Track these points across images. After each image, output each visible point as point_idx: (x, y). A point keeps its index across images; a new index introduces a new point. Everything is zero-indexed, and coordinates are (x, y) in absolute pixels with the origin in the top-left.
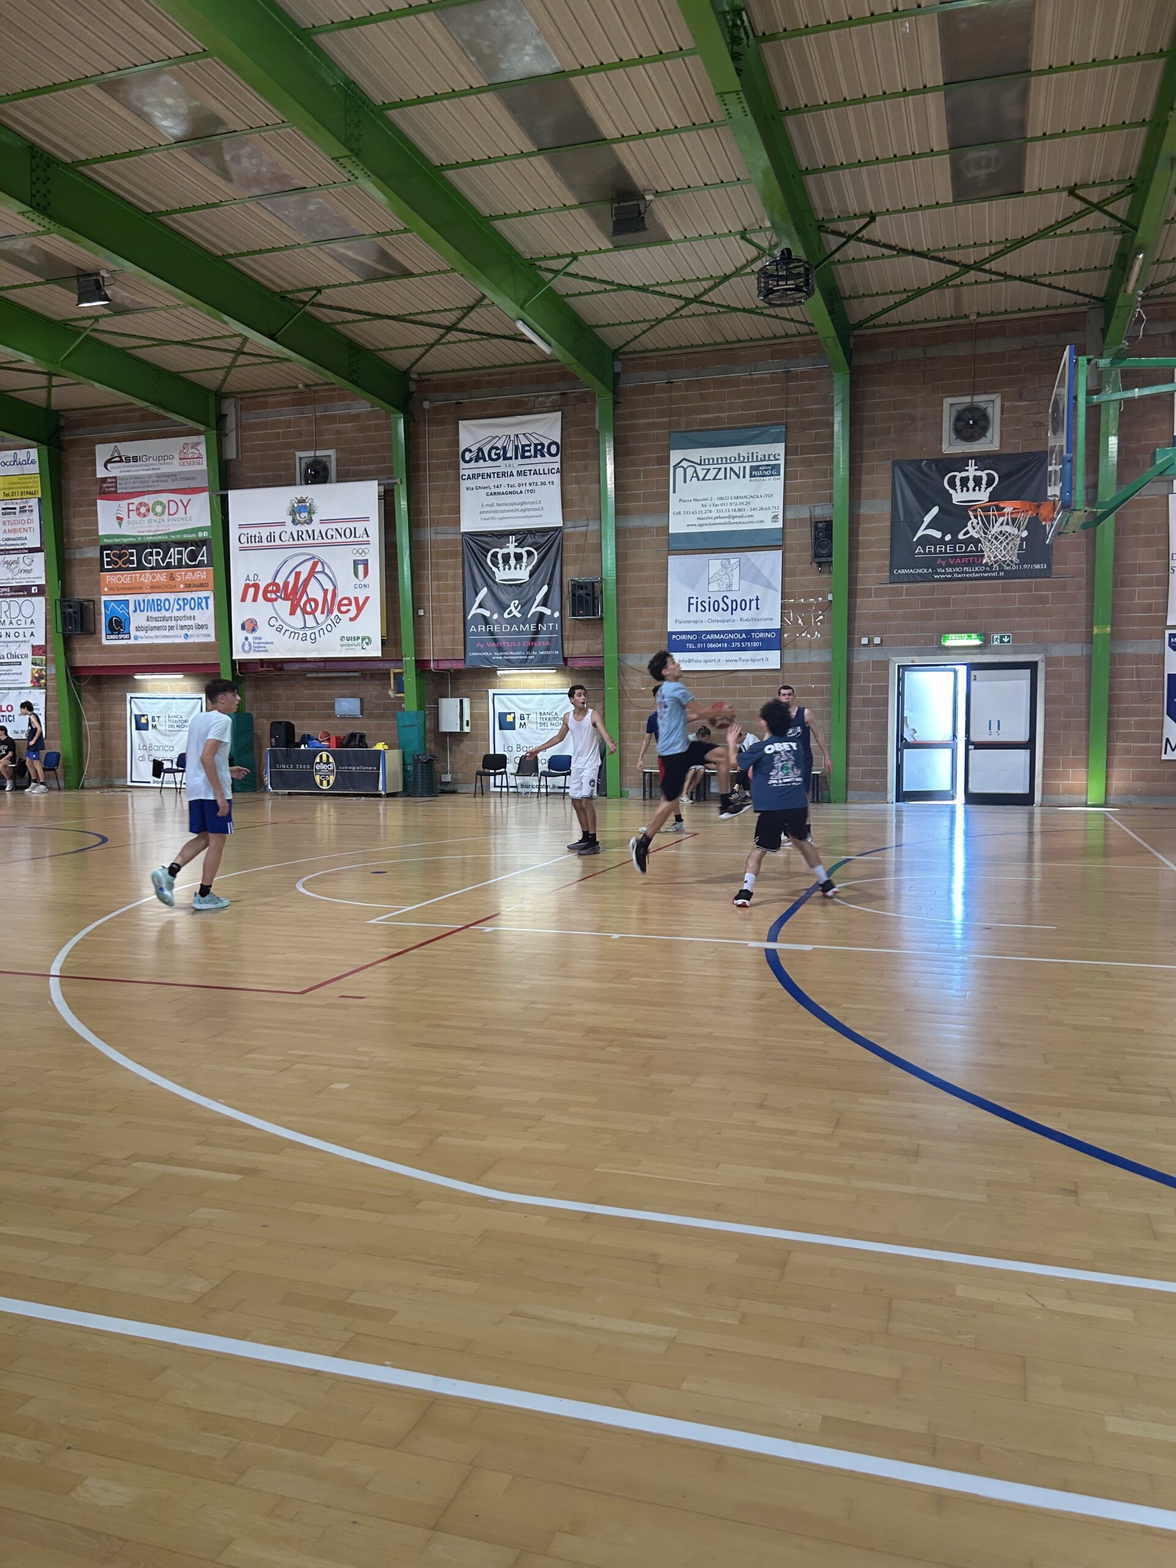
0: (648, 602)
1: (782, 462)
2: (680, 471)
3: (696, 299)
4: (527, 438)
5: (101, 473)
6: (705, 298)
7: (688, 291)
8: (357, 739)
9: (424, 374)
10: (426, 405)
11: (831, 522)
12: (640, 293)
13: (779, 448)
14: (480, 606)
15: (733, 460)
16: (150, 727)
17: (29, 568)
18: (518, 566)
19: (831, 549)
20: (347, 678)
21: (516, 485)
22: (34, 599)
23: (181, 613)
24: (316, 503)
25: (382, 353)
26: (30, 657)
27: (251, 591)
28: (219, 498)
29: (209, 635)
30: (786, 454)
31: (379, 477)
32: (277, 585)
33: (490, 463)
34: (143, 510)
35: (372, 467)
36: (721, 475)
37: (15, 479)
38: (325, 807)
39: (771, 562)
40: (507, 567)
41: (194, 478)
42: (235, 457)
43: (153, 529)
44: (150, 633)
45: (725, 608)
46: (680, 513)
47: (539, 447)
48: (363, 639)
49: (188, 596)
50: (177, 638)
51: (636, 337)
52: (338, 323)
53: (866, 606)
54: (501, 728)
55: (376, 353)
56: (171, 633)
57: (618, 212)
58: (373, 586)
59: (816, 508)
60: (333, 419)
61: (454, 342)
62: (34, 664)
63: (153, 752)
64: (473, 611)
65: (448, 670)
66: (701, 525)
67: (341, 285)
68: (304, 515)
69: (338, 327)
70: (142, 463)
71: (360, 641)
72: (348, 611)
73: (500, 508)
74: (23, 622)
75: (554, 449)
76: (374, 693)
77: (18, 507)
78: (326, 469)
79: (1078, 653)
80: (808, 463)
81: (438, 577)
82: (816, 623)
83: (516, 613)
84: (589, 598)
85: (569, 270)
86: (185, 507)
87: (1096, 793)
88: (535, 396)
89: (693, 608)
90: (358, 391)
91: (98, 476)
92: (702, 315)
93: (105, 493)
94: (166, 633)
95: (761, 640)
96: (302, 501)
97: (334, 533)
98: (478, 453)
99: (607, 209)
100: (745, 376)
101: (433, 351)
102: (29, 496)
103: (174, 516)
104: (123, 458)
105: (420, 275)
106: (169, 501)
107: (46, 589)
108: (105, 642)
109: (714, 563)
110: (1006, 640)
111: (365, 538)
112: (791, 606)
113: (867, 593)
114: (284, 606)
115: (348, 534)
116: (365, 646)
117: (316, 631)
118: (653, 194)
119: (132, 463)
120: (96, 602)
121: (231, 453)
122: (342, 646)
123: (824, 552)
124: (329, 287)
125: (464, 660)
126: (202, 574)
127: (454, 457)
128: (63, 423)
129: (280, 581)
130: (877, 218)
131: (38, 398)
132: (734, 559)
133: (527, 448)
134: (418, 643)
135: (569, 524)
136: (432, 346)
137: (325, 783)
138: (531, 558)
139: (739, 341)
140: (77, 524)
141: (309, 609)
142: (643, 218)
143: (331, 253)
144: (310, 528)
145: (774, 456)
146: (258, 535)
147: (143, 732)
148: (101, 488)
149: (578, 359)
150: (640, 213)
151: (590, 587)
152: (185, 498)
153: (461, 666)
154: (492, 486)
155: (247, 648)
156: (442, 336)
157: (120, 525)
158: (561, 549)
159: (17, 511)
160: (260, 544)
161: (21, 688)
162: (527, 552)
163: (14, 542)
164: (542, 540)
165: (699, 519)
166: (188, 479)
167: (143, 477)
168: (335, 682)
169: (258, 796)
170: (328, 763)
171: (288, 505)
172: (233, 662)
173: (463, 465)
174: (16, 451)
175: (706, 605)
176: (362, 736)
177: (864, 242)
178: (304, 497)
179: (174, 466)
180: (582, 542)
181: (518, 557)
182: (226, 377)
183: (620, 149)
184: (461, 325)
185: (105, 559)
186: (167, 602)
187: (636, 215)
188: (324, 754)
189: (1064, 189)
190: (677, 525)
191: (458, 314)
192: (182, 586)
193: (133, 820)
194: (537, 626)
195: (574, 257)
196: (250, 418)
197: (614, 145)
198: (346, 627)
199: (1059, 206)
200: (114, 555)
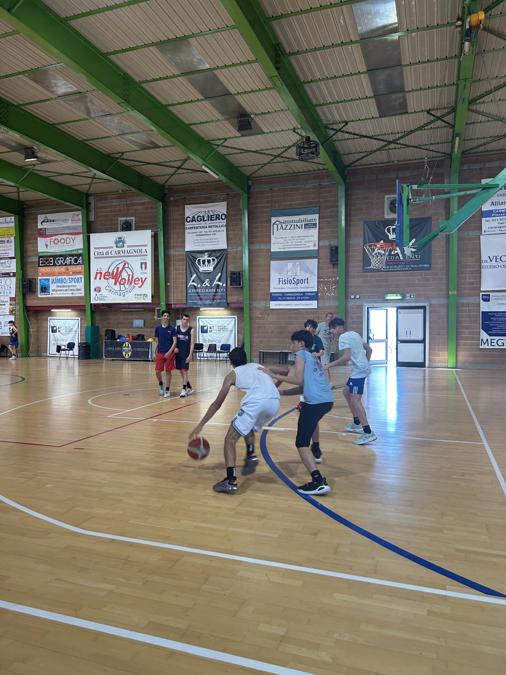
0: (263, 280)
1: (317, 222)
2: (275, 226)
3: (279, 156)
4: (213, 212)
5: (40, 226)
6: (282, 155)
7: (275, 153)
8: (141, 337)
9: (171, 186)
10: (172, 199)
11: (338, 247)
12: (256, 154)
13: (316, 216)
14: (193, 281)
15: (297, 221)
16: (57, 331)
17: (10, 265)
18: (209, 265)
19: (338, 258)
20: (139, 311)
21: (208, 231)
22: (11, 278)
23: (71, 284)
24: (125, 239)
25: (153, 178)
26: (9, 302)
27: (99, 275)
28: (87, 237)
29: (82, 293)
30: (319, 219)
31: (152, 228)
32: (109, 273)
33: (197, 223)
34: (56, 241)
35: (149, 224)
36: (292, 227)
37: (5, 229)
38: (127, 365)
39: (313, 264)
40: (204, 265)
41: (77, 229)
42: (94, 220)
43: (60, 249)
44: (58, 292)
45: (294, 283)
46: (275, 243)
47: (218, 216)
48: (144, 295)
49: (74, 277)
50: (69, 294)
51: (256, 171)
52: (133, 166)
53: (353, 282)
54: (202, 332)
55: (150, 178)
56: (66, 292)
57: (240, 122)
58: (148, 274)
59: (332, 241)
60: (134, 204)
61: (181, 173)
62: (10, 305)
63: (58, 342)
64: (190, 284)
65: (180, 308)
66: (284, 248)
67: (131, 151)
68: (121, 244)
69: (133, 168)
70: (56, 222)
71: (143, 296)
72: (138, 283)
73: (201, 241)
74: (7, 288)
75: (224, 217)
76: (150, 317)
77: (6, 240)
78: (131, 225)
79: (443, 302)
80: (329, 222)
81: (176, 270)
82: (332, 289)
83: (208, 284)
84: (238, 278)
85: (224, 144)
86: (73, 240)
87: (452, 362)
88: (216, 195)
89: (281, 282)
90: (142, 193)
91: (39, 228)
92: (282, 162)
93: (41, 234)
94: (64, 292)
95: (309, 296)
96: (120, 238)
97: (133, 251)
98: (193, 218)
99: (236, 120)
100: (302, 186)
101: (173, 177)
102: (11, 236)
103: (69, 244)
104: (49, 220)
105: (163, 147)
106: (67, 238)
107: (16, 274)
108: (39, 296)
109: (290, 264)
110: (412, 296)
111: (146, 253)
112: (322, 282)
113: (353, 277)
114: (112, 281)
115: (139, 252)
116: (145, 298)
117: (125, 292)
118: (254, 115)
119: (52, 222)
120: (37, 279)
121: (92, 218)
122: (135, 298)
123: (335, 259)
124: (127, 152)
125: (186, 304)
126: (79, 268)
127: (183, 220)
128: (25, 206)
129: (111, 271)
130: (349, 123)
131: (14, 196)
132: (298, 262)
133: (212, 216)
134: (167, 297)
135: (230, 248)
136: (172, 175)
137: (127, 355)
138: (214, 261)
139: (299, 172)
140: (29, 247)
141: (122, 283)
142: (250, 125)
143: (126, 138)
144: (123, 249)
145: (314, 220)
146: (102, 252)
147: (54, 333)
148: (40, 232)
149: (231, 180)
150: (249, 122)
151: (238, 274)
152: (73, 237)
153: (185, 306)
154: (198, 232)
155: (96, 299)
156: (176, 171)
157: (47, 247)
158: (226, 258)
159: (6, 242)
160: (103, 256)
161: (5, 315)
162: (212, 259)
163: (4, 255)
164: (218, 255)
165: (283, 246)
166: (74, 229)
167: (57, 228)
168: (134, 313)
169: (100, 361)
170: (128, 347)
171: (115, 240)
172: (91, 304)
173: (186, 223)
174: (6, 218)
175: (286, 281)
176: (143, 336)
177: (345, 133)
178: (121, 236)
179: (69, 224)
180: (235, 255)
181: (209, 261)
182: (90, 187)
183: (238, 98)
184: (183, 167)
185: (40, 262)
186: (65, 280)
187: (248, 123)
188: (127, 343)
189: (425, 111)
190: (274, 248)
191: (181, 162)
192: (71, 273)
193: (50, 371)
194: (216, 290)
195: (226, 139)
196: (100, 204)
197: (235, 96)
198: (137, 290)
199: (424, 118)
200: (44, 260)
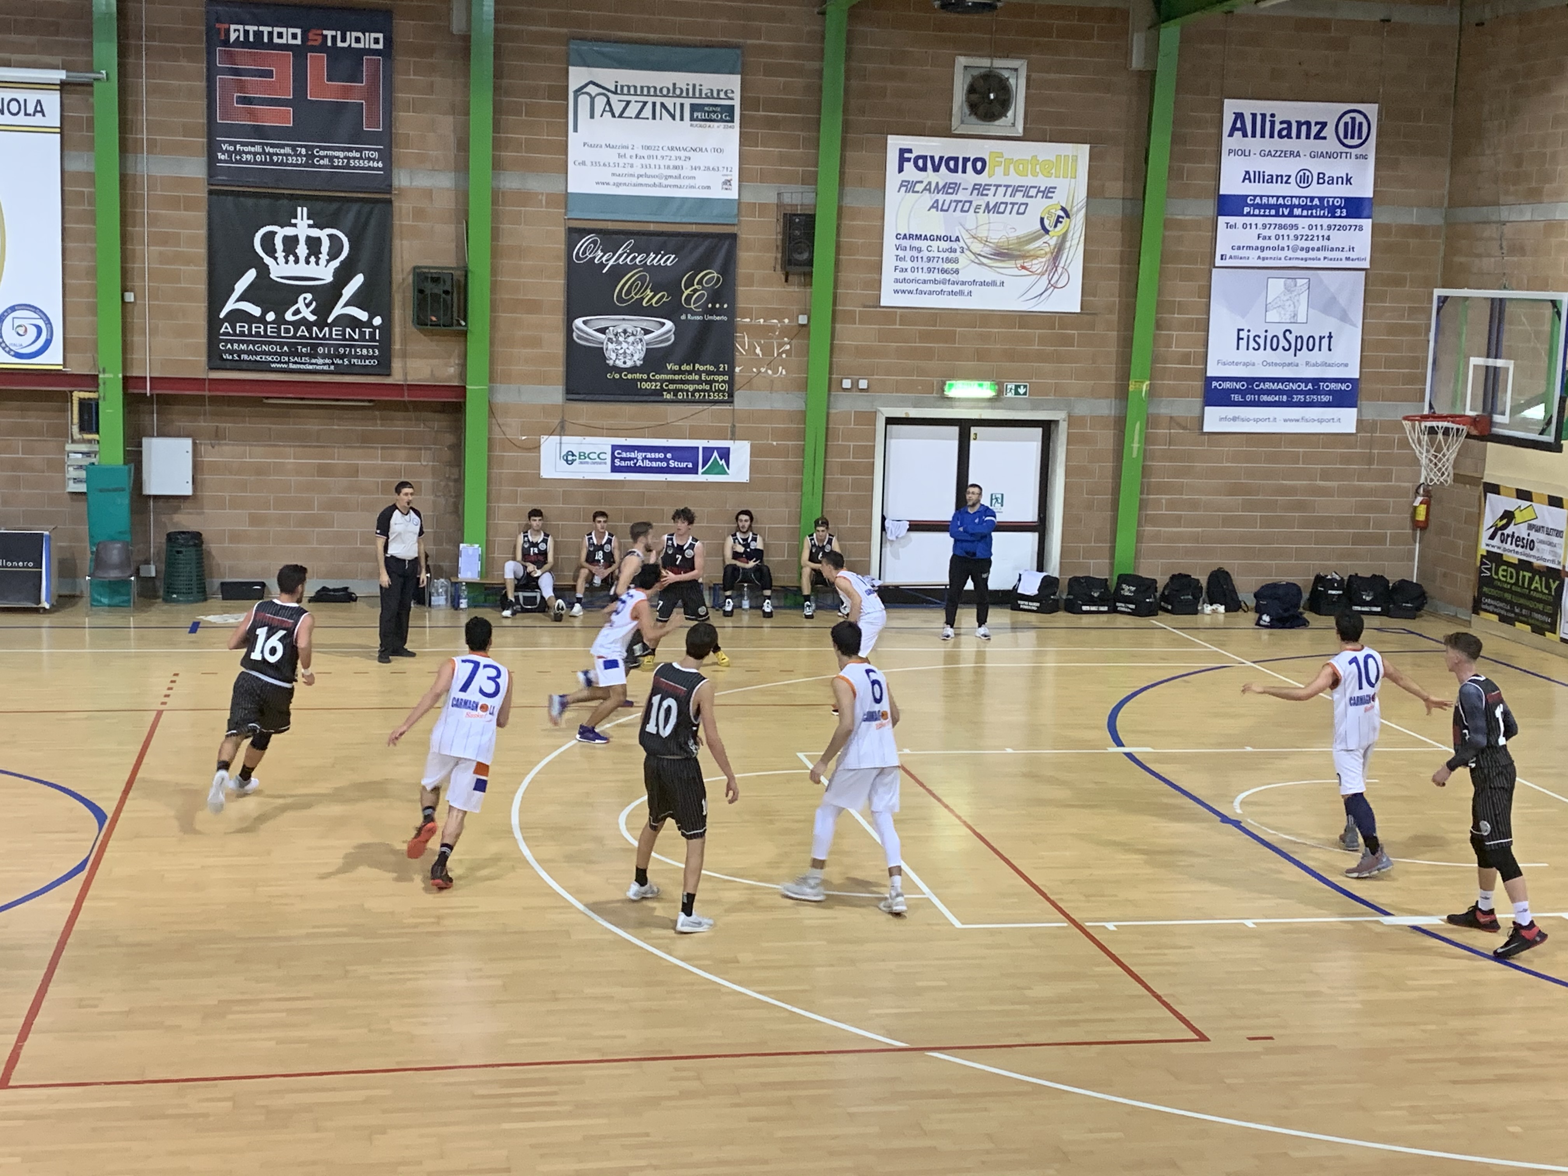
1: (737, 104)
2: (584, 100)
11: (813, 216)
13: (733, 83)
19: (811, 254)
30: (742, 92)
46: (584, 163)
53: (848, 336)
59: (784, 191)
66: (618, 185)
79: (1106, 411)
81: (162, 240)
82: (780, 354)
113: (850, 317)
123: (802, 258)
134: (125, 348)
151: (449, 281)
165: (613, 174)
190: (581, 181)
